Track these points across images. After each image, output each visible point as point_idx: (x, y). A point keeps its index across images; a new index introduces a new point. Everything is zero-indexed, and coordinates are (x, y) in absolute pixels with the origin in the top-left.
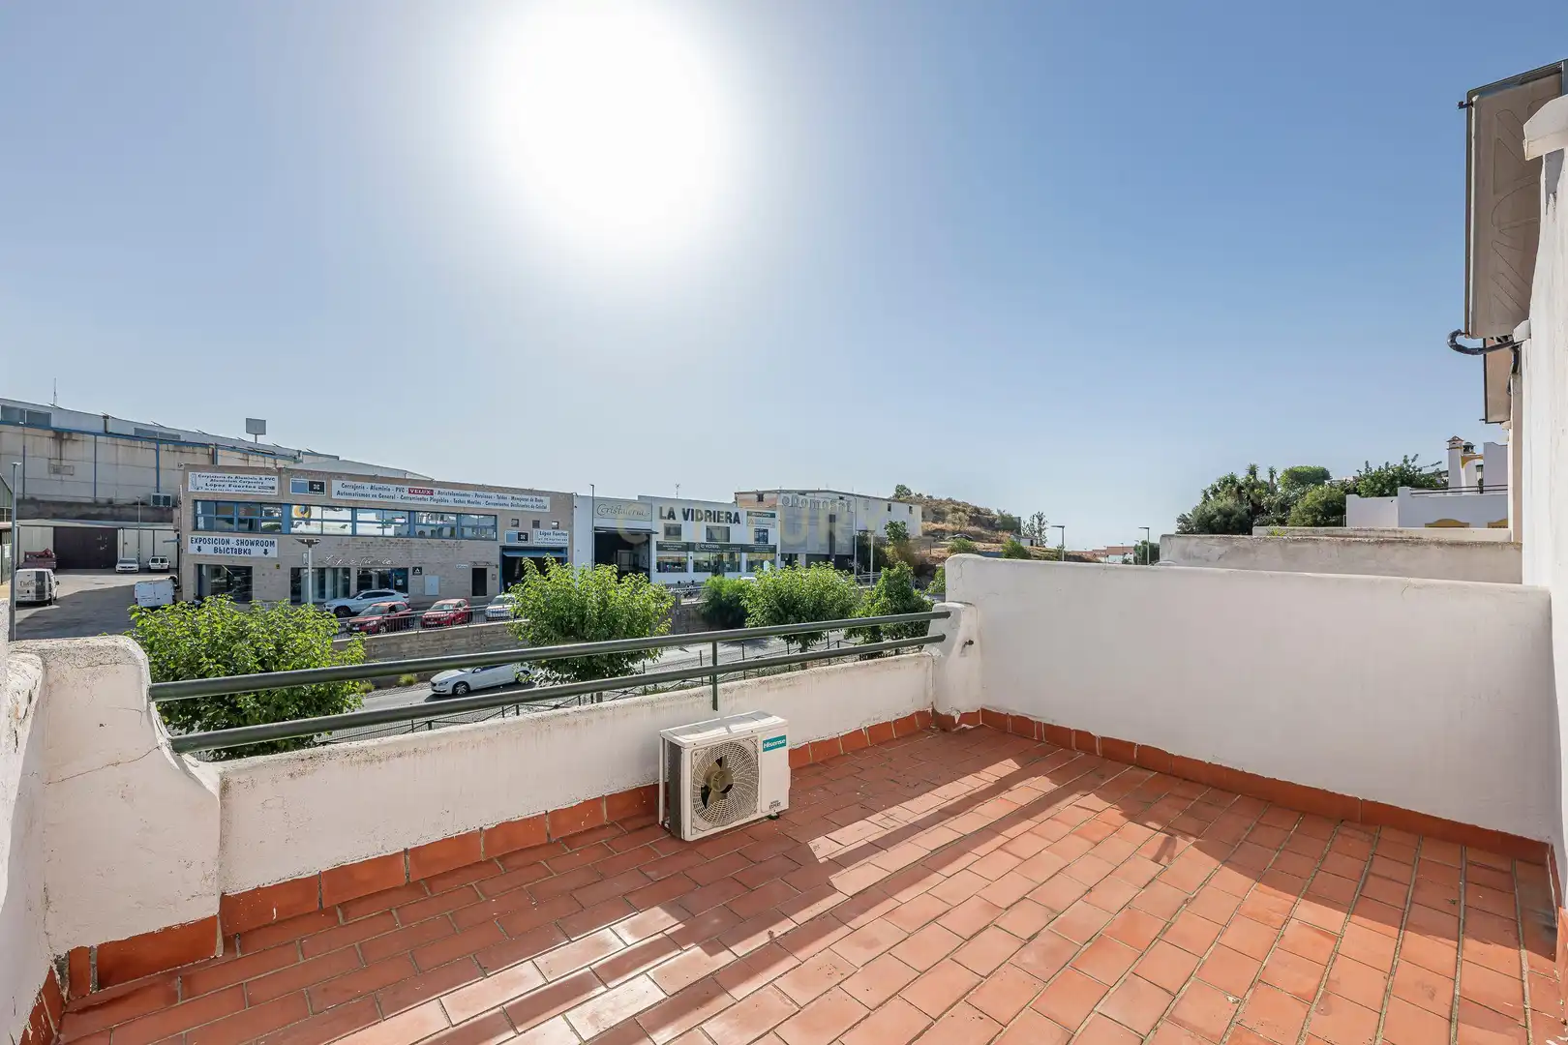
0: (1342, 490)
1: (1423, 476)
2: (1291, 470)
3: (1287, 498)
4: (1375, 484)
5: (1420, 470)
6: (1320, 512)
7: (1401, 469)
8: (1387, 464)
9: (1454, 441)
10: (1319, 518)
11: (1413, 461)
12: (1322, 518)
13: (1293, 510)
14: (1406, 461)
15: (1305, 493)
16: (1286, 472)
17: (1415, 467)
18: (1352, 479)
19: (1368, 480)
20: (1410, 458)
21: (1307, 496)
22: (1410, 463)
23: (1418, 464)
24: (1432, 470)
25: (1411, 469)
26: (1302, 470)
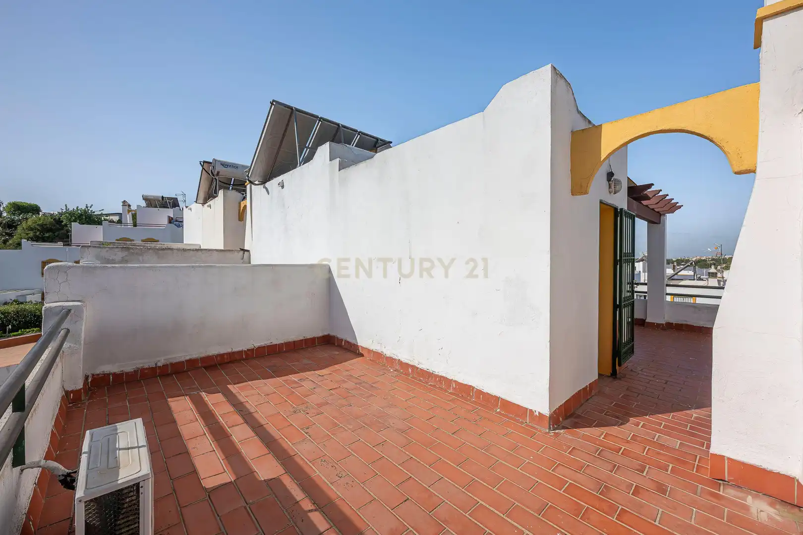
0: (52, 218)
1: (95, 215)
2: (14, 203)
3: (14, 220)
4: (71, 217)
5: (94, 212)
6: (39, 230)
7: (85, 210)
8: (78, 207)
9: (124, 202)
10: (38, 233)
11: (90, 207)
12: (40, 234)
13: (19, 229)
14: (87, 207)
15: (27, 219)
16: (10, 204)
17: (92, 211)
18: (57, 213)
19: (67, 215)
20: (89, 206)
21: (29, 220)
22: (89, 208)
23: (93, 209)
24: (100, 213)
25: (90, 211)
26: (22, 205)
